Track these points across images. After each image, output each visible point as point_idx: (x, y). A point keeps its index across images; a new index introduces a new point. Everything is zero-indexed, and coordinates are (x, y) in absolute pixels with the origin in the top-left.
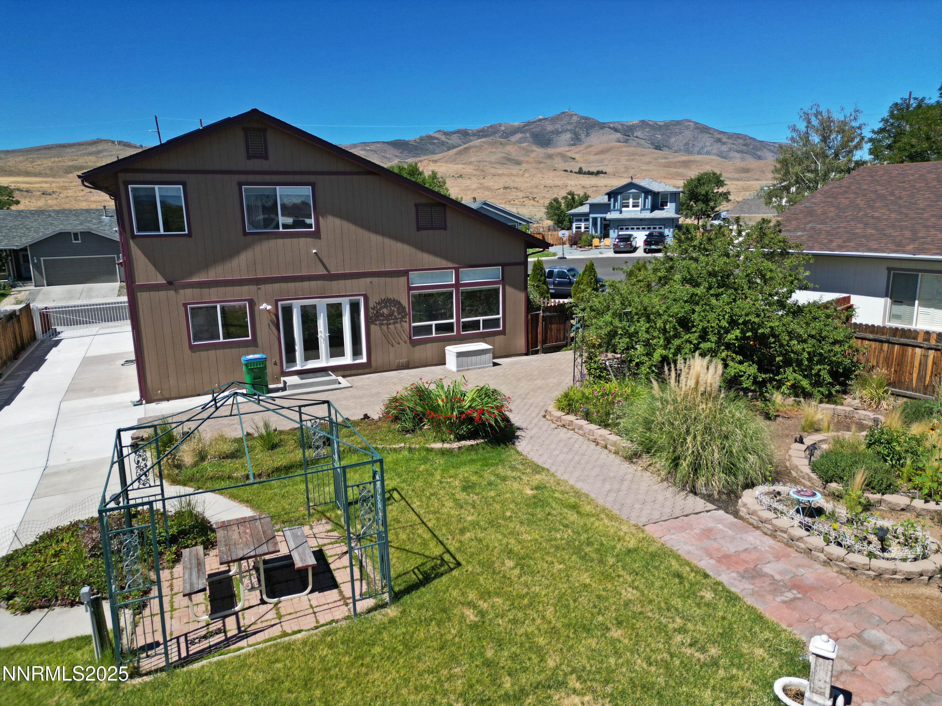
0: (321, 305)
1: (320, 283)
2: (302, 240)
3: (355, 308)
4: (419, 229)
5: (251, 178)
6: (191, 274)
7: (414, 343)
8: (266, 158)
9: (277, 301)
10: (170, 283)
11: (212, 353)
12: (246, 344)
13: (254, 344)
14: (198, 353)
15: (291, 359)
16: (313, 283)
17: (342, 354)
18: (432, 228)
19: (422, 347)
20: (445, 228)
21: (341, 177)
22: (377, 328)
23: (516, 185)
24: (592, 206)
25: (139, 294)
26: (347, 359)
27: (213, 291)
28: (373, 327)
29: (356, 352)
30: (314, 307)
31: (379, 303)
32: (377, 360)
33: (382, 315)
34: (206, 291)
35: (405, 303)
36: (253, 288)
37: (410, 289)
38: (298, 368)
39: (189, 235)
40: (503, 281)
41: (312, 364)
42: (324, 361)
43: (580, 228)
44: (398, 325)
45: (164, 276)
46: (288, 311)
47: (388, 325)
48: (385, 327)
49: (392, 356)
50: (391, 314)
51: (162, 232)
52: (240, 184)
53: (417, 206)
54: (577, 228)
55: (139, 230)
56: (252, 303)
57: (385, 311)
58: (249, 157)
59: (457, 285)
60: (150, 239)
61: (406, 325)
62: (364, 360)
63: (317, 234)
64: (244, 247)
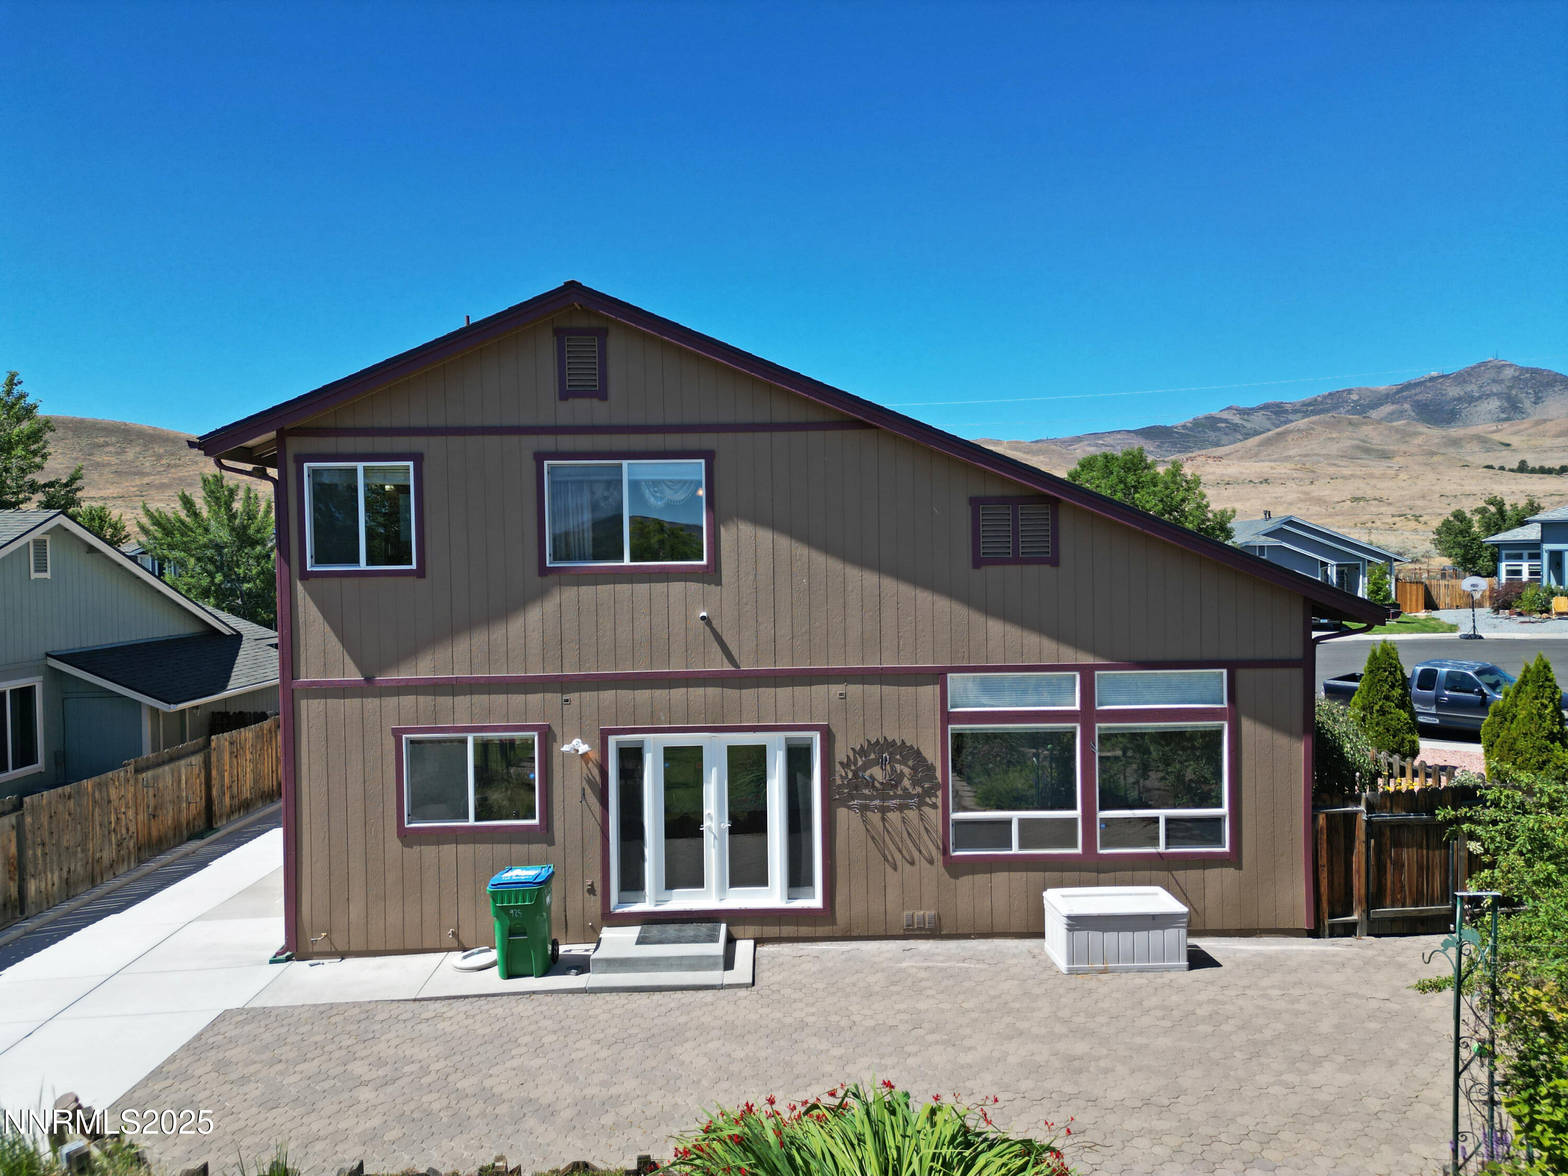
0: (715, 748)
1: (713, 692)
2: (677, 587)
3: (798, 760)
4: (978, 562)
5: (566, 442)
6: (412, 661)
7: (956, 868)
8: (602, 395)
9: (605, 735)
10: (369, 679)
11: (448, 850)
12: (523, 834)
13: (544, 837)
14: (417, 848)
15: (632, 883)
16: (697, 693)
17: (761, 880)
18: (1017, 560)
19: (981, 879)
20: (1054, 562)
21: (780, 437)
22: (856, 817)
23: (1378, 494)
24: (1545, 525)
25: (303, 703)
26: (775, 895)
27: (462, 701)
28: (842, 813)
29: (798, 878)
30: (696, 753)
31: (862, 752)
32: (854, 902)
33: (870, 783)
34: (445, 701)
35: (932, 753)
36: (554, 698)
37: (947, 718)
38: (646, 906)
39: (420, 572)
40: (1235, 707)
41: (683, 901)
42: (714, 892)
43: (1519, 572)
44: (912, 814)
45: (360, 665)
46: (632, 759)
47: (884, 810)
48: (875, 817)
49: (893, 896)
50: (895, 781)
51: (363, 566)
52: (540, 457)
53: (975, 503)
54: (1509, 572)
55: (318, 560)
56: (548, 736)
57: (877, 772)
58: (564, 395)
59: (1088, 714)
60: (336, 581)
61: (934, 816)
62: (815, 901)
63: (712, 574)
64: (541, 594)
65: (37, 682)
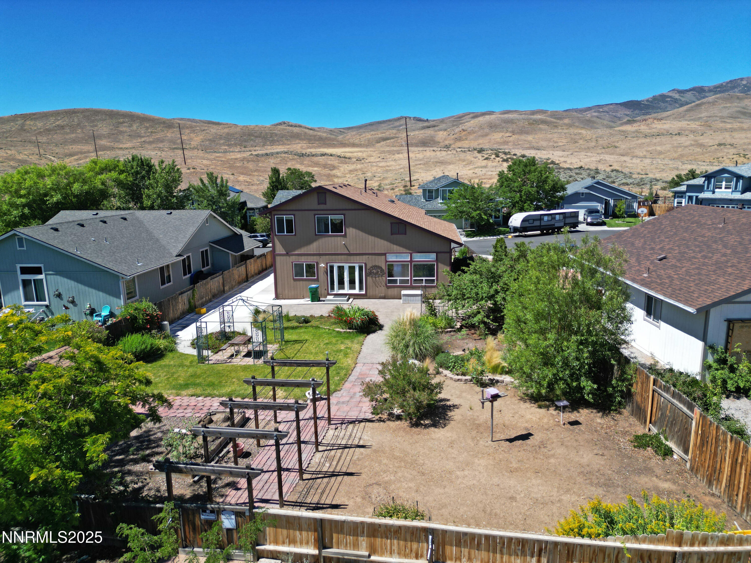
0: (346, 266)
1: (345, 256)
2: (339, 238)
3: (361, 268)
4: (392, 234)
5: (319, 212)
6: (294, 250)
7: (388, 287)
8: (325, 204)
9: (327, 263)
10: (287, 253)
11: (301, 282)
12: (314, 280)
13: (317, 280)
14: (296, 282)
15: (332, 288)
16: (343, 257)
17: (354, 288)
18: (398, 234)
19: (392, 289)
20: (405, 234)
21: (356, 211)
22: (371, 278)
24: (688, 186)
25: (276, 257)
26: (357, 291)
27: (303, 257)
28: (368, 278)
29: (361, 288)
30: (343, 267)
31: (372, 267)
32: (370, 292)
33: (373, 273)
34: (300, 257)
35: (384, 267)
36: (318, 257)
37: (386, 261)
38: (335, 292)
39: (295, 235)
40: (437, 260)
41: (341, 292)
42: (347, 291)
43: (681, 203)
44: (380, 278)
45: (286, 251)
46: (332, 268)
47: (375, 277)
48: (374, 278)
49: (377, 292)
50: (378, 272)
51: (285, 234)
52: (315, 215)
53: (391, 223)
54: (678, 203)
55: (278, 233)
56: (318, 264)
57: (374, 271)
58: (319, 204)
59: (411, 261)
60: (281, 236)
61: (384, 278)
62: (364, 292)
63: (345, 236)
64: (315, 240)
65: (208, 248)
